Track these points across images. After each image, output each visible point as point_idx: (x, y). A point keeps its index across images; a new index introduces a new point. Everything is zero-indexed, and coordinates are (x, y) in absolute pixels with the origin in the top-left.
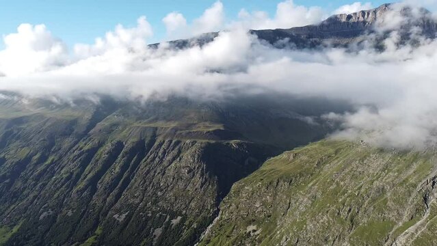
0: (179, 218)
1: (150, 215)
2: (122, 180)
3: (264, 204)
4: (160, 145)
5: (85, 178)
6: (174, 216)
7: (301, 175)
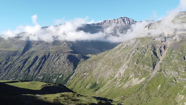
0: (62, 75)
1: (51, 76)
2: (39, 67)
3: (89, 67)
4: (52, 56)
5: (25, 68)
6: (59, 75)
7: (99, 59)
